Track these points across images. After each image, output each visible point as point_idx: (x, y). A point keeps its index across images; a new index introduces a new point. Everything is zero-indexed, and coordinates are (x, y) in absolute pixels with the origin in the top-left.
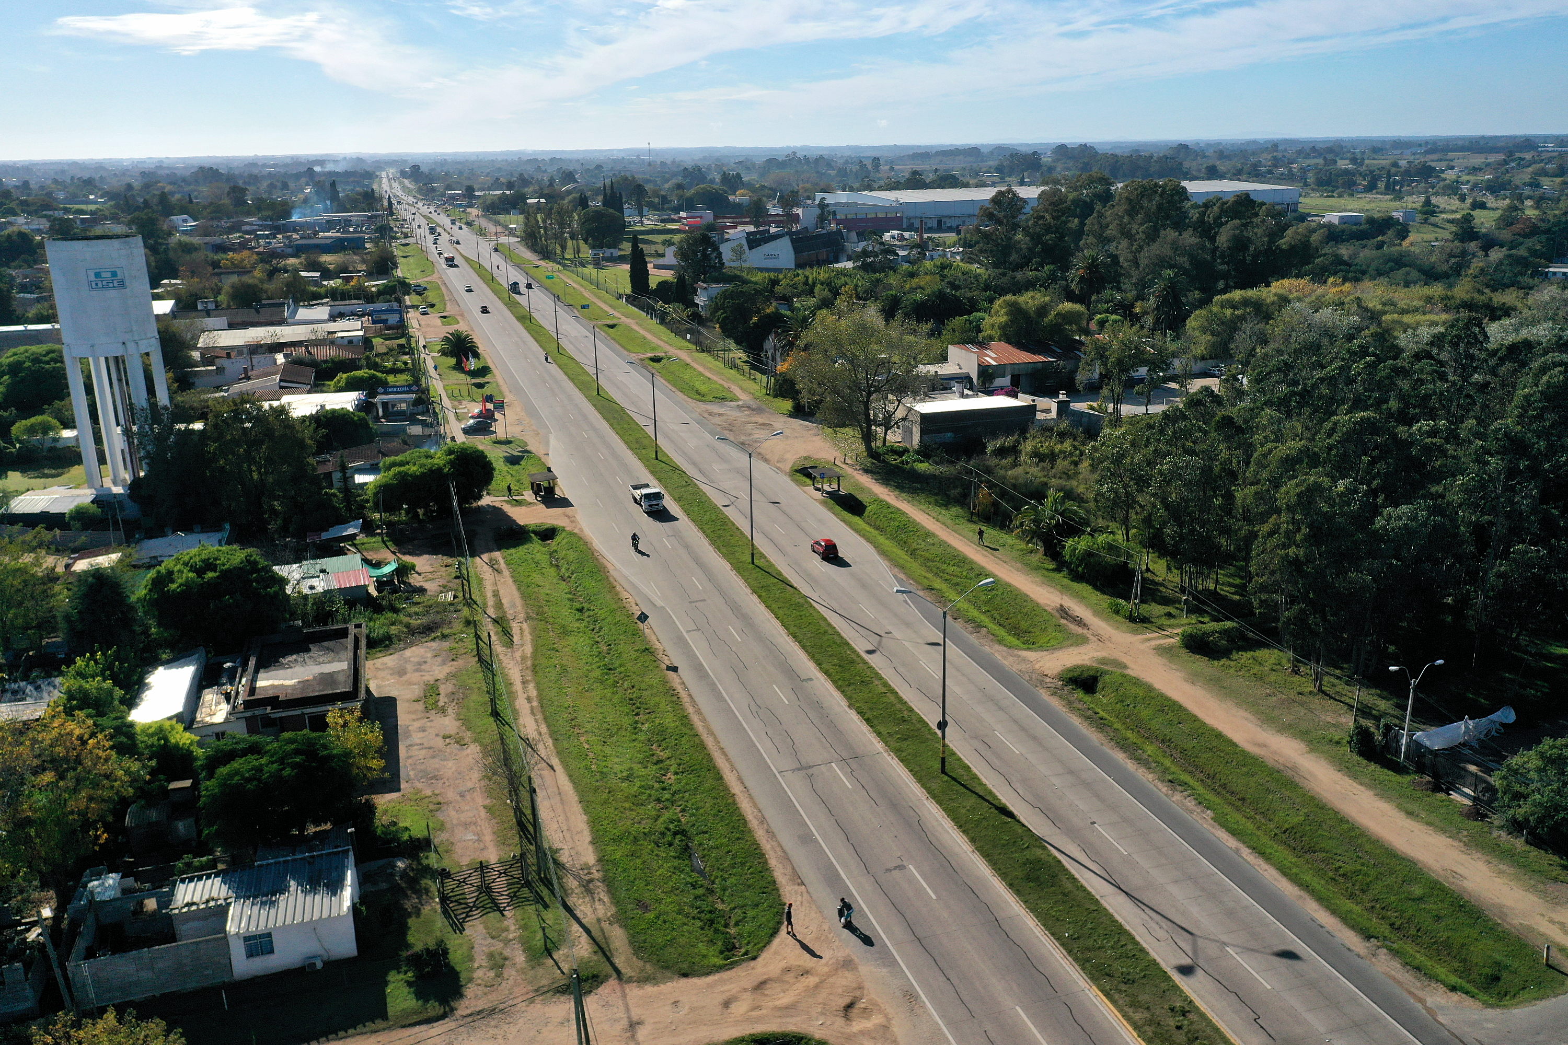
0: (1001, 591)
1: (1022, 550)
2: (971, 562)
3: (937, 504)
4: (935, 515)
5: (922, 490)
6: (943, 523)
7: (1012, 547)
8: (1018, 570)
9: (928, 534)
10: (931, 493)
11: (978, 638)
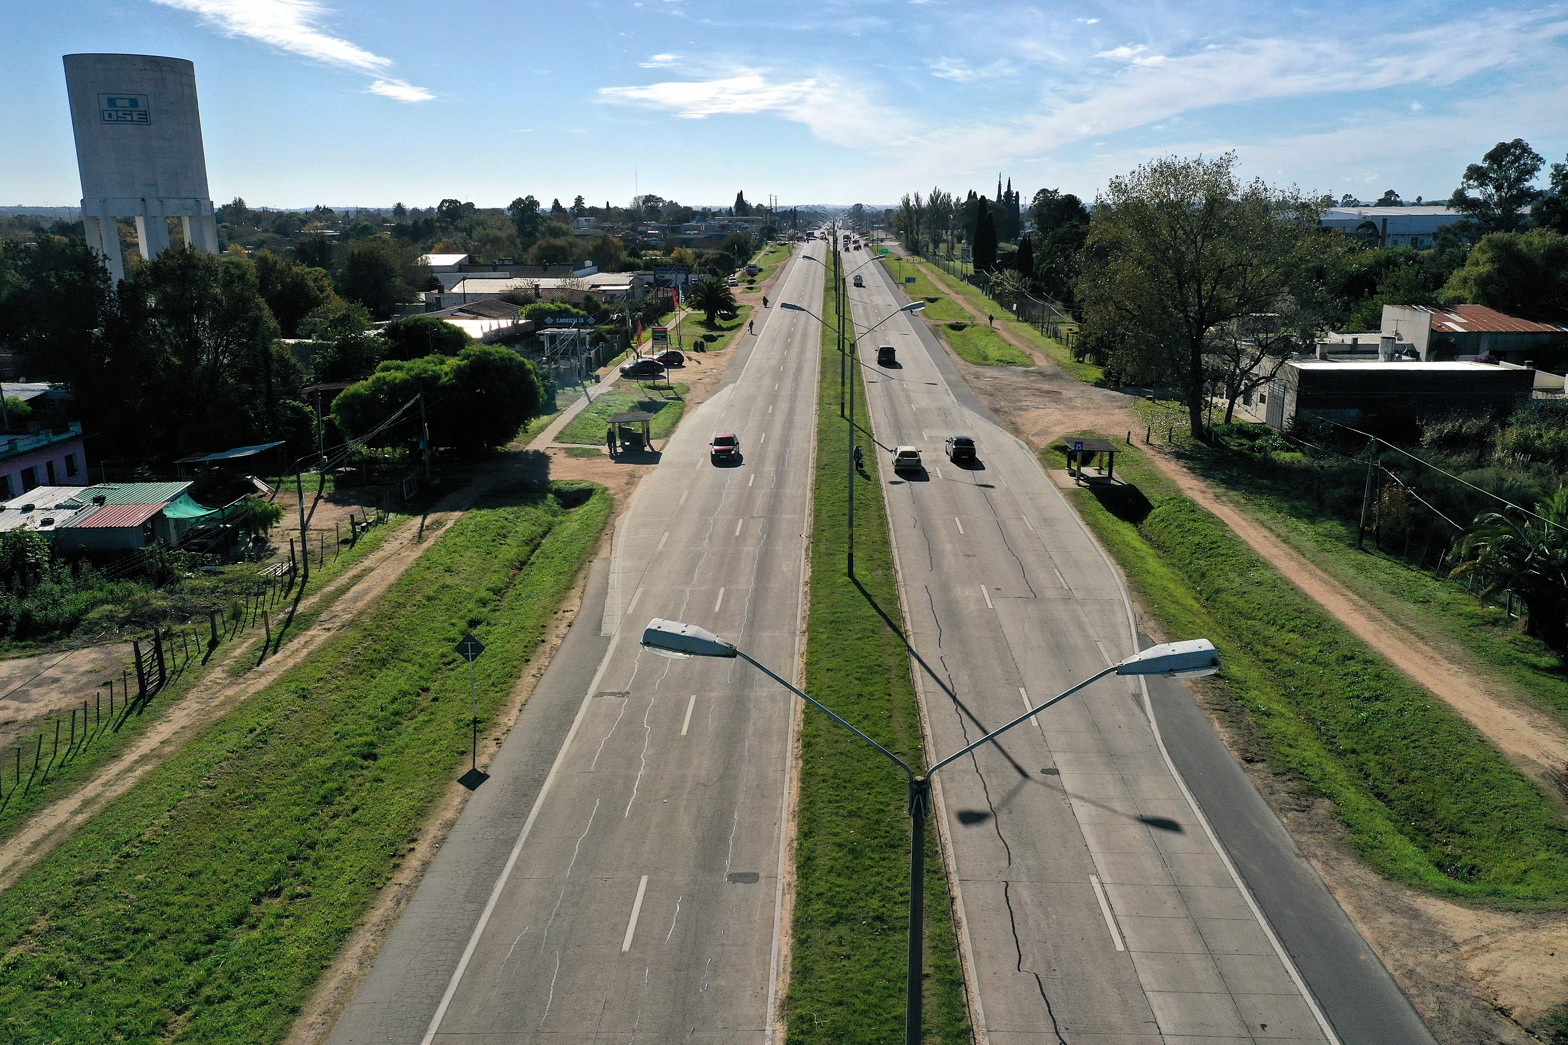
0: (1397, 703)
1: (1470, 616)
2: (1338, 628)
3: (1296, 513)
4: (1283, 531)
5: (1271, 491)
6: (1297, 548)
7: (1445, 607)
8: (1452, 659)
9: (1256, 562)
10: (1286, 495)
11: (1298, 828)
